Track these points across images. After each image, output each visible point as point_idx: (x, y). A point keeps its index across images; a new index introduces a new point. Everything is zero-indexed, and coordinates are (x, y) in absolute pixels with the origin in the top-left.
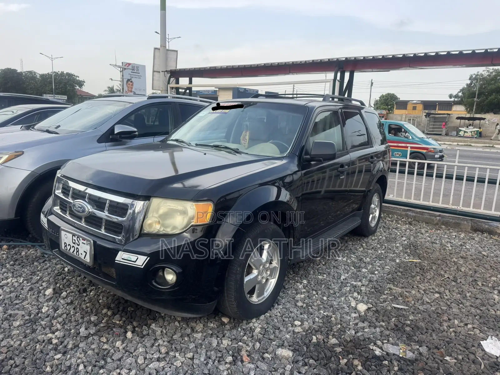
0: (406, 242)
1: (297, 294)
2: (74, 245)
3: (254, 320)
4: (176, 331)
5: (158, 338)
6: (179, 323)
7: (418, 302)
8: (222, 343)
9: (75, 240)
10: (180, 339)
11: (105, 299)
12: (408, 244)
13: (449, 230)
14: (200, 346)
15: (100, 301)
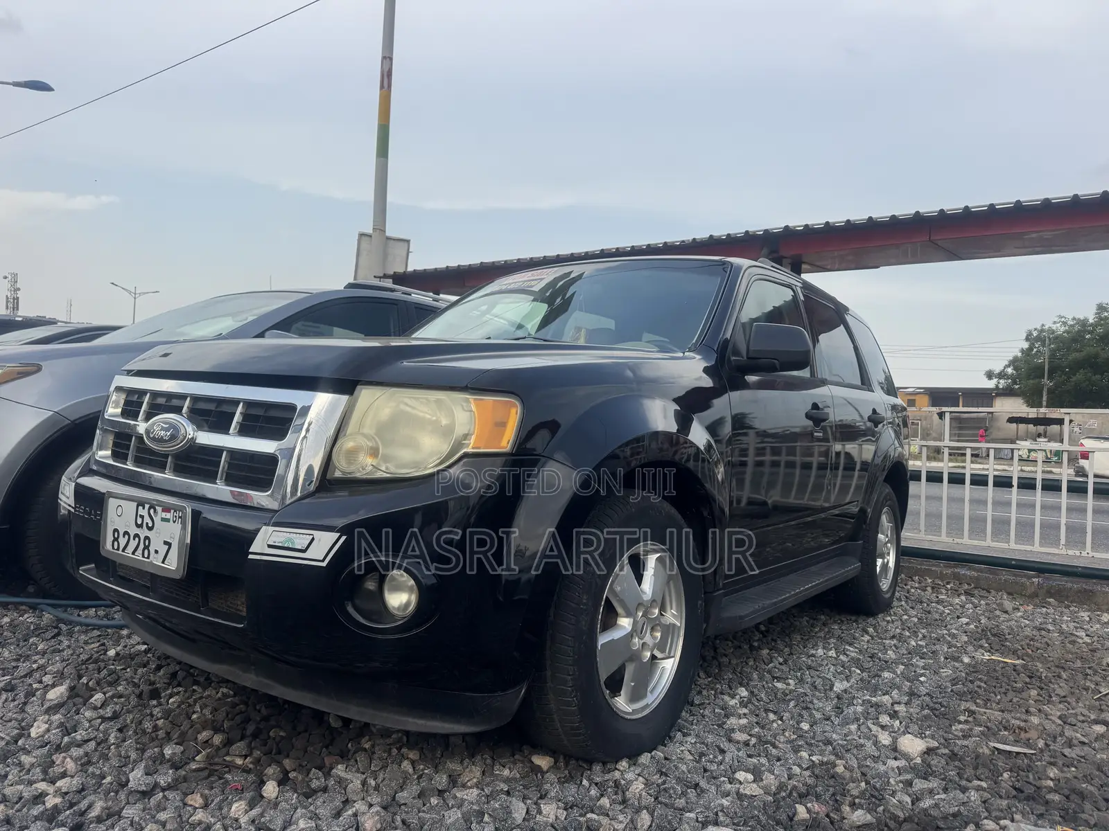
0: (972, 626)
1: (727, 716)
2: (138, 531)
3: (624, 764)
4: (404, 782)
5: (352, 797)
6: (412, 765)
7: (1054, 742)
8: (540, 812)
9: (142, 517)
10: (419, 803)
11: (207, 712)
12: (979, 630)
13: (1068, 607)
14: (477, 817)
15: (194, 716)
